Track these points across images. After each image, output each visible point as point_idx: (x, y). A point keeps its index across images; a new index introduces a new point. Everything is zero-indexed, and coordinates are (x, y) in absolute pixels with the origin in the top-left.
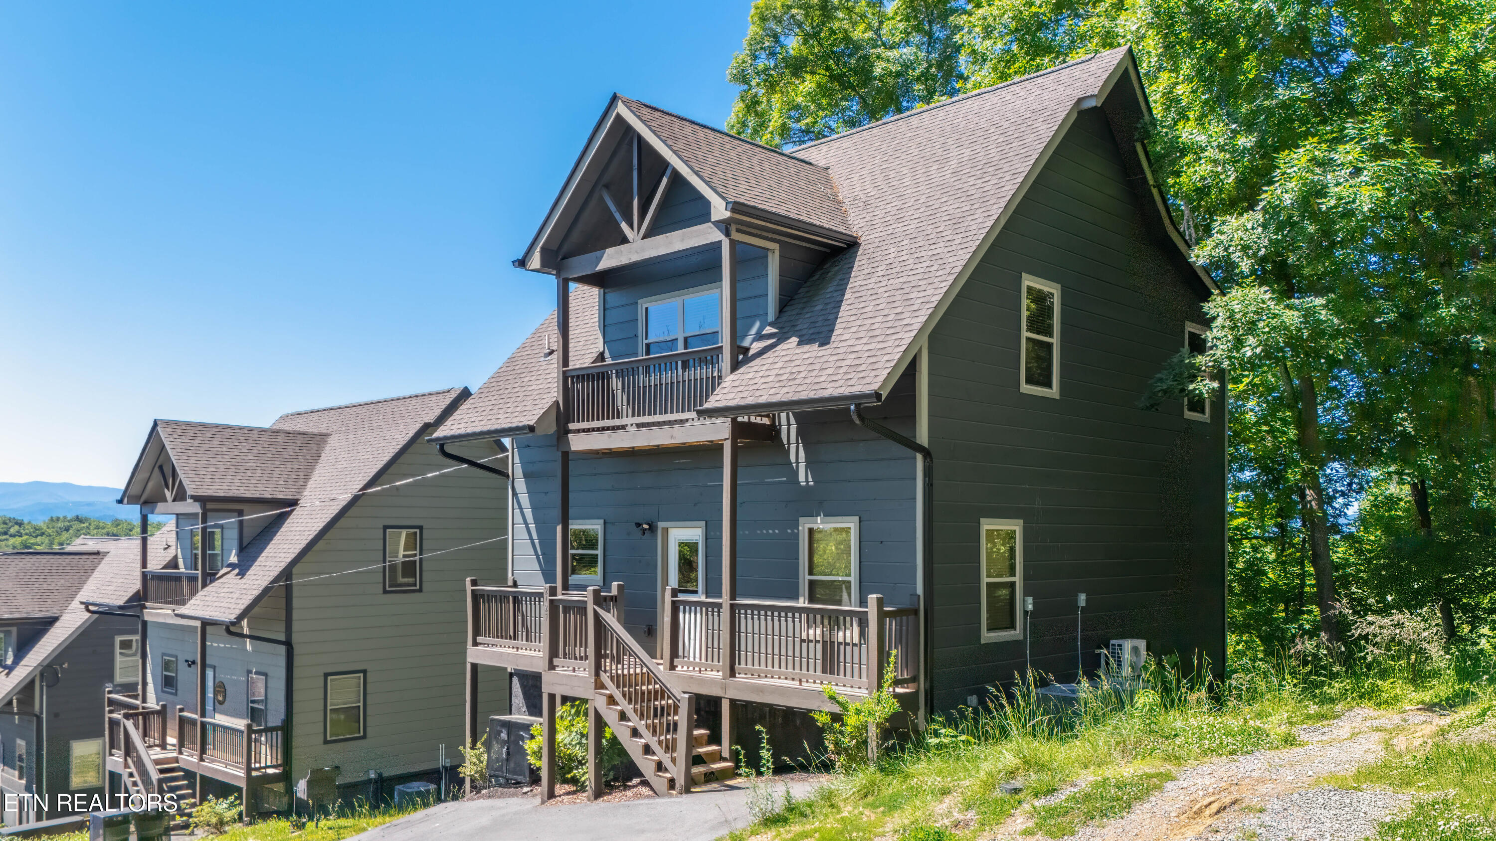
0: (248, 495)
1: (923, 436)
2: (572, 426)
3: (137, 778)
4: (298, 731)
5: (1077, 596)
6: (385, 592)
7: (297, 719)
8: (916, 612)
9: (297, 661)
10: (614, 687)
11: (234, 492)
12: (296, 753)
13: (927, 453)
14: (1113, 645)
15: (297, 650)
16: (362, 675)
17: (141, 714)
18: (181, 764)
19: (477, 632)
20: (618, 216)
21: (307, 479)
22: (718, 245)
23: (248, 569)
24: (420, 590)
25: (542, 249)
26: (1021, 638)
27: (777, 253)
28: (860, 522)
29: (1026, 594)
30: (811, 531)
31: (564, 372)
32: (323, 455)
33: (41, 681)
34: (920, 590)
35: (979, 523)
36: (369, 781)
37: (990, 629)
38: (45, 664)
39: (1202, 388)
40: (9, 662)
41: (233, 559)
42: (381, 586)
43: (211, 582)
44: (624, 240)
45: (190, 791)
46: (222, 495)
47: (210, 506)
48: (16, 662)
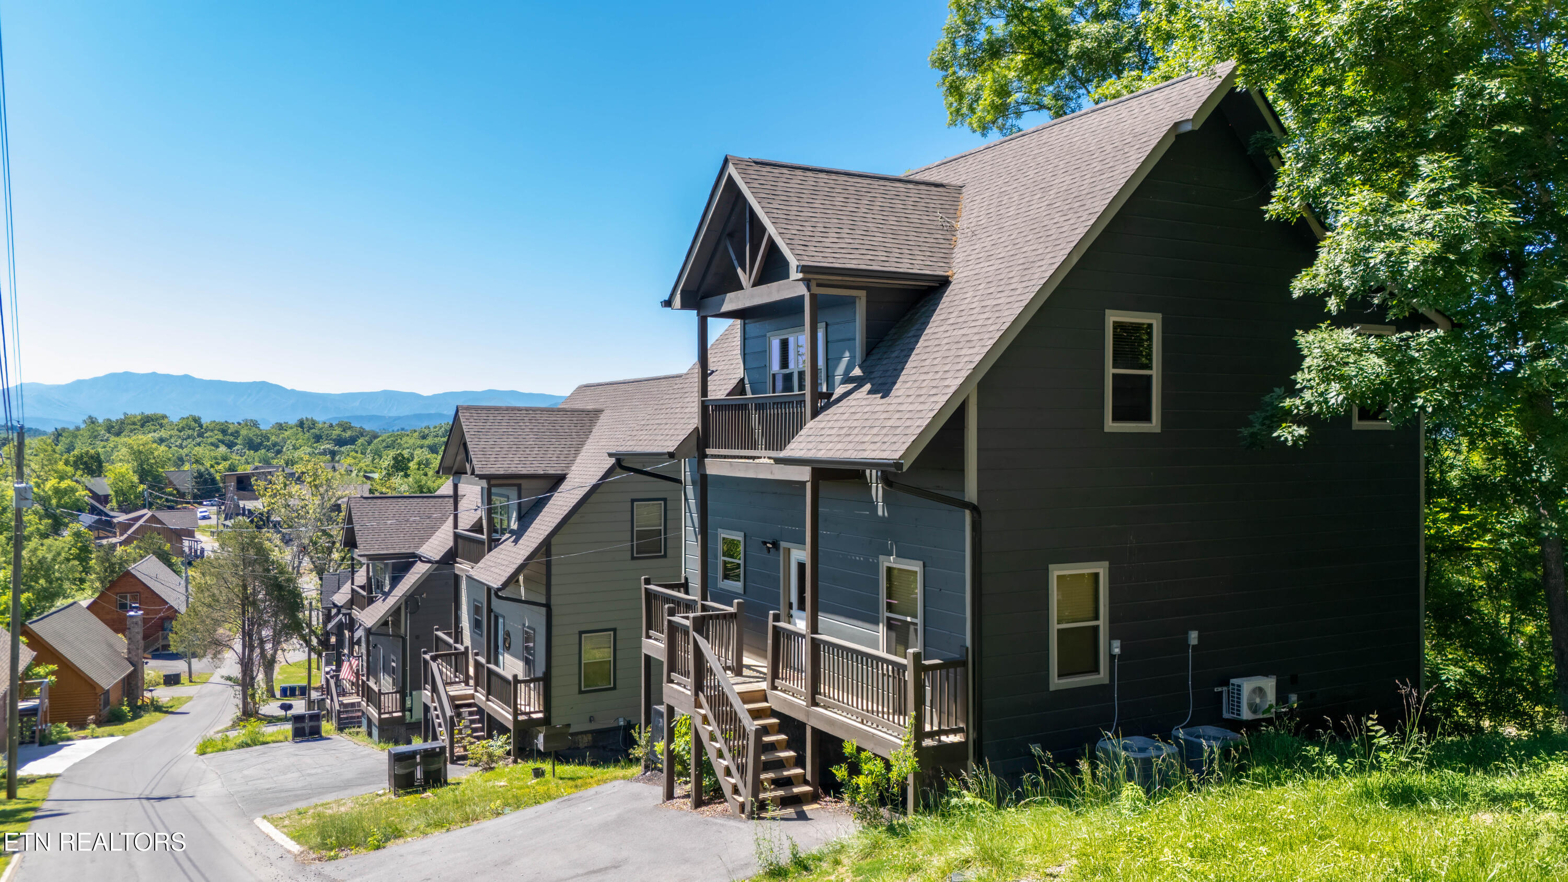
0: (524, 472)
1: (971, 492)
2: (709, 451)
3: (439, 712)
4: (555, 682)
5: (1187, 633)
6: (633, 558)
7: (555, 672)
8: (964, 664)
9: (555, 621)
10: (708, 709)
11: (513, 470)
12: (554, 702)
13: (974, 509)
14: (1233, 685)
15: (555, 611)
16: (612, 633)
17: (453, 654)
18: (476, 701)
19: (649, 627)
20: (736, 263)
21: (577, 452)
22: (802, 297)
23: (522, 535)
24: (665, 556)
25: (682, 291)
26: (1107, 681)
27: (864, 300)
28: (924, 566)
29: (1112, 637)
30: (890, 570)
31: (703, 402)
32: (594, 431)
33: (406, 609)
34: (968, 643)
35: (1048, 569)
36: (618, 728)
37: (1060, 676)
38: (408, 594)
39: (1286, 435)
40: (387, 589)
41: (514, 526)
42: (629, 553)
43: (496, 547)
44: (739, 287)
45: (480, 725)
46: (502, 473)
47: (493, 482)
48: (393, 586)
